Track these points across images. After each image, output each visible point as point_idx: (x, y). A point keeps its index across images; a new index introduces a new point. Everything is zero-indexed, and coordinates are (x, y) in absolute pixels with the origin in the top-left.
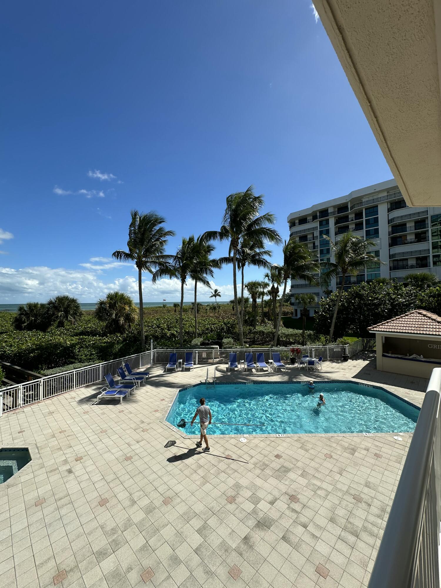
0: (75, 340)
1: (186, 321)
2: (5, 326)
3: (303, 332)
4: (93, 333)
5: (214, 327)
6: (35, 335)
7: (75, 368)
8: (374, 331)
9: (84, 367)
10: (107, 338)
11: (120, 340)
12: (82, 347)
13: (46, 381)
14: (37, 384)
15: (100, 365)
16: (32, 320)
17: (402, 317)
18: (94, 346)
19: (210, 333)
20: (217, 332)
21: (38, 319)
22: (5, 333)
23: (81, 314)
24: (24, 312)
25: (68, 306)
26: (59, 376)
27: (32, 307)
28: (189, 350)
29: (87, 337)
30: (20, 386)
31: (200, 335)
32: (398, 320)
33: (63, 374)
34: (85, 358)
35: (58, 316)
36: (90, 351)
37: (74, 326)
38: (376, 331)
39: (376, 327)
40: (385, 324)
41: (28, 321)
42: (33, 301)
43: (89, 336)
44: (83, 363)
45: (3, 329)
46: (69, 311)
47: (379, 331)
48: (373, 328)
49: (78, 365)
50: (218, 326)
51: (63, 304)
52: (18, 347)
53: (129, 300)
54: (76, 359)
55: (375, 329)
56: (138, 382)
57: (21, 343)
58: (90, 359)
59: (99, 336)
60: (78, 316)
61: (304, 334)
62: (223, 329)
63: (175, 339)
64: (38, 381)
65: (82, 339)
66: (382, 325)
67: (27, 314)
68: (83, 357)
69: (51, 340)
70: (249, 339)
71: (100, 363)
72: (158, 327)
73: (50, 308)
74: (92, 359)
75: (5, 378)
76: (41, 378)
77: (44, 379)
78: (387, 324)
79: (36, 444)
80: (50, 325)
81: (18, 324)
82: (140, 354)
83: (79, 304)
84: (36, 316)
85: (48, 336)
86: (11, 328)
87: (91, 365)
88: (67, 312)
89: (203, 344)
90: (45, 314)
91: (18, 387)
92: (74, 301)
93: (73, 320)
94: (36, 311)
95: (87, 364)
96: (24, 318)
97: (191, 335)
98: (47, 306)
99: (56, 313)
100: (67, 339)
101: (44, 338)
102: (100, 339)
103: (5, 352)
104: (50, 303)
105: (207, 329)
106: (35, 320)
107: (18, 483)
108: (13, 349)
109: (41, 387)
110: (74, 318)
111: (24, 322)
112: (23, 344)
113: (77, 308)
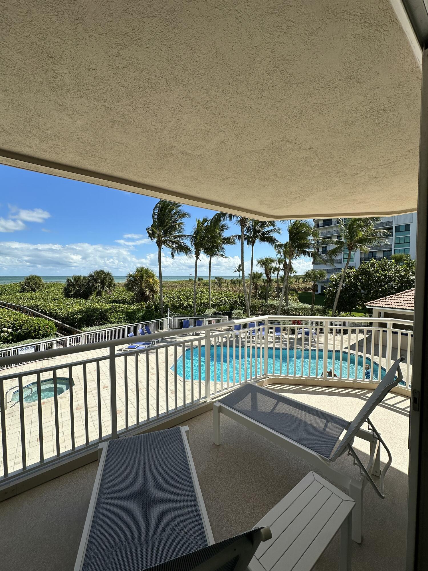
0: (109, 306)
1: (205, 294)
2: (58, 294)
3: (312, 307)
4: (124, 302)
5: (228, 300)
6: (79, 302)
7: (106, 328)
8: (370, 306)
9: (114, 327)
10: (133, 305)
11: (144, 308)
12: (113, 312)
13: (85, 336)
14: (80, 337)
15: (126, 326)
16: (77, 289)
17: (401, 294)
18: (122, 312)
19: (223, 305)
20: (231, 304)
21: (82, 289)
22: (57, 299)
23: (115, 286)
24: (71, 283)
25: (105, 278)
26: (95, 332)
27: (77, 279)
28: (200, 318)
29: (118, 304)
30: (68, 338)
31: (214, 306)
32: (397, 296)
33: (98, 332)
34: (115, 320)
35: (96, 287)
36: (119, 315)
37: (109, 296)
38: (373, 306)
39: (373, 303)
40: (382, 300)
41: (74, 290)
42: (77, 274)
43: (119, 303)
44: (113, 324)
45: (56, 296)
46: (105, 283)
47: (375, 306)
48: (371, 303)
49: (110, 325)
50: (232, 298)
51: (100, 277)
52: (66, 310)
53: (153, 274)
54: (108, 321)
55: (372, 305)
56: (154, 341)
57: (68, 307)
58: (118, 321)
59: (128, 304)
60: (113, 287)
61: (313, 308)
62: (236, 301)
63: (191, 309)
64: (80, 335)
65: (114, 306)
66: (379, 301)
67: (73, 285)
68: (113, 320)
69: (90, 306)
70: (261, 311)
71: (126, 325)
72: (178, 298)
73: (90, 280)
74: (120, 321)
75: (57, 331)
76: (82, 333)
77: (84, 334)
78: (384, 300)
79: (78, 377)
80: (91, 294)
81: (67, 293)
82: (159, 320)
83: (112, 277)
84: (79, 286)
85: (89, 302)
86: (62, 296)
87: (119, 326)
88: (103, 284)
89: (215, 314)
90: (86, 285)
91: (66, 338)
92: (109, 274)
93: (108, 290)
94: (80, 282)
95: (116, 325)
96: (71, 288)
97: (205, 306)
98: (88, 278)
99: (95, 284)
100: (102, 305)
101: (86, 304)
102: (128, 307)
103: (57, 313)
104: (91, 276)
105: (221, 301)
106: (80, 290)
107: (66, 396)
108: (63, 311)
109: (82, 340)
110: (110, 289)
111: (71, 292)
112: (70, 308)
113: (111, 280)
